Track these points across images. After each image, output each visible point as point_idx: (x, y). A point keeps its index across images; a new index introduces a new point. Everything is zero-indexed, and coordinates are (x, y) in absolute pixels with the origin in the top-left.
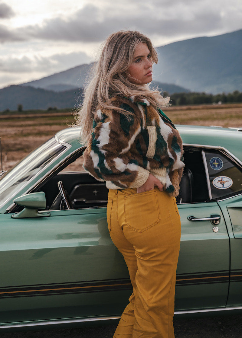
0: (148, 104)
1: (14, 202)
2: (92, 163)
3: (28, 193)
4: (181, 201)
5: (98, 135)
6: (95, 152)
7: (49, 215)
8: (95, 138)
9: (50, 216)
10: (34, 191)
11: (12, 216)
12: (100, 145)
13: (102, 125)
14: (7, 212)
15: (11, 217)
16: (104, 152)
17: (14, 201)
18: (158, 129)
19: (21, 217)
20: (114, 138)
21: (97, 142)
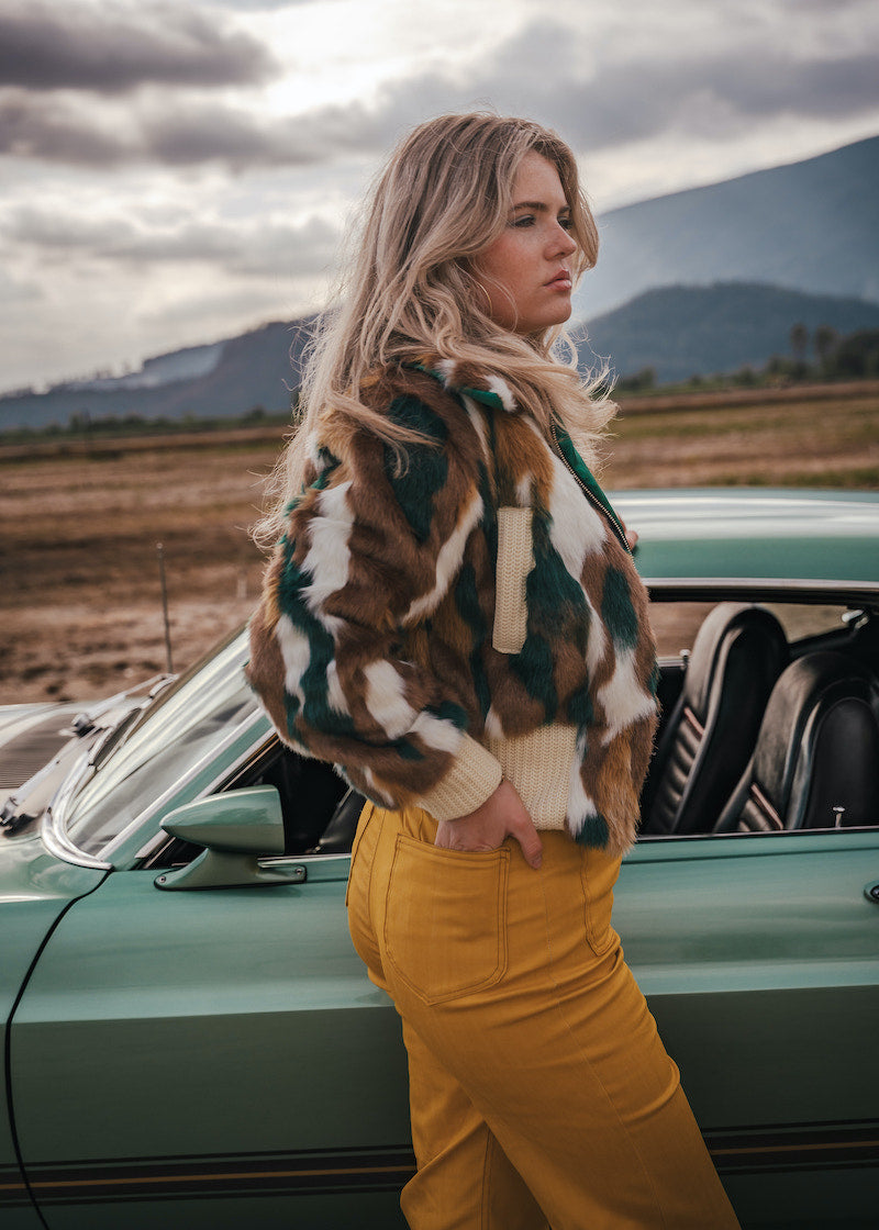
0: (509, 405)
1: (164, 828)
2: (279, 668)
3: (217, 791)
4: (839, 817)
5: (307, 547)
6: (295, 621)
7: (299, 877)
8: (294, 557)
9: (304, 881)
10: (242, 780)
11: (159, 881)
12: (317, 593)
13: (317, 500)
14: (140, 865)
15: (156, 884)
16: (331, 623)
17: (162, 823)
18: (541, 524)
19: (190, 883)
20: (369, 556)
21: (303, 576)
